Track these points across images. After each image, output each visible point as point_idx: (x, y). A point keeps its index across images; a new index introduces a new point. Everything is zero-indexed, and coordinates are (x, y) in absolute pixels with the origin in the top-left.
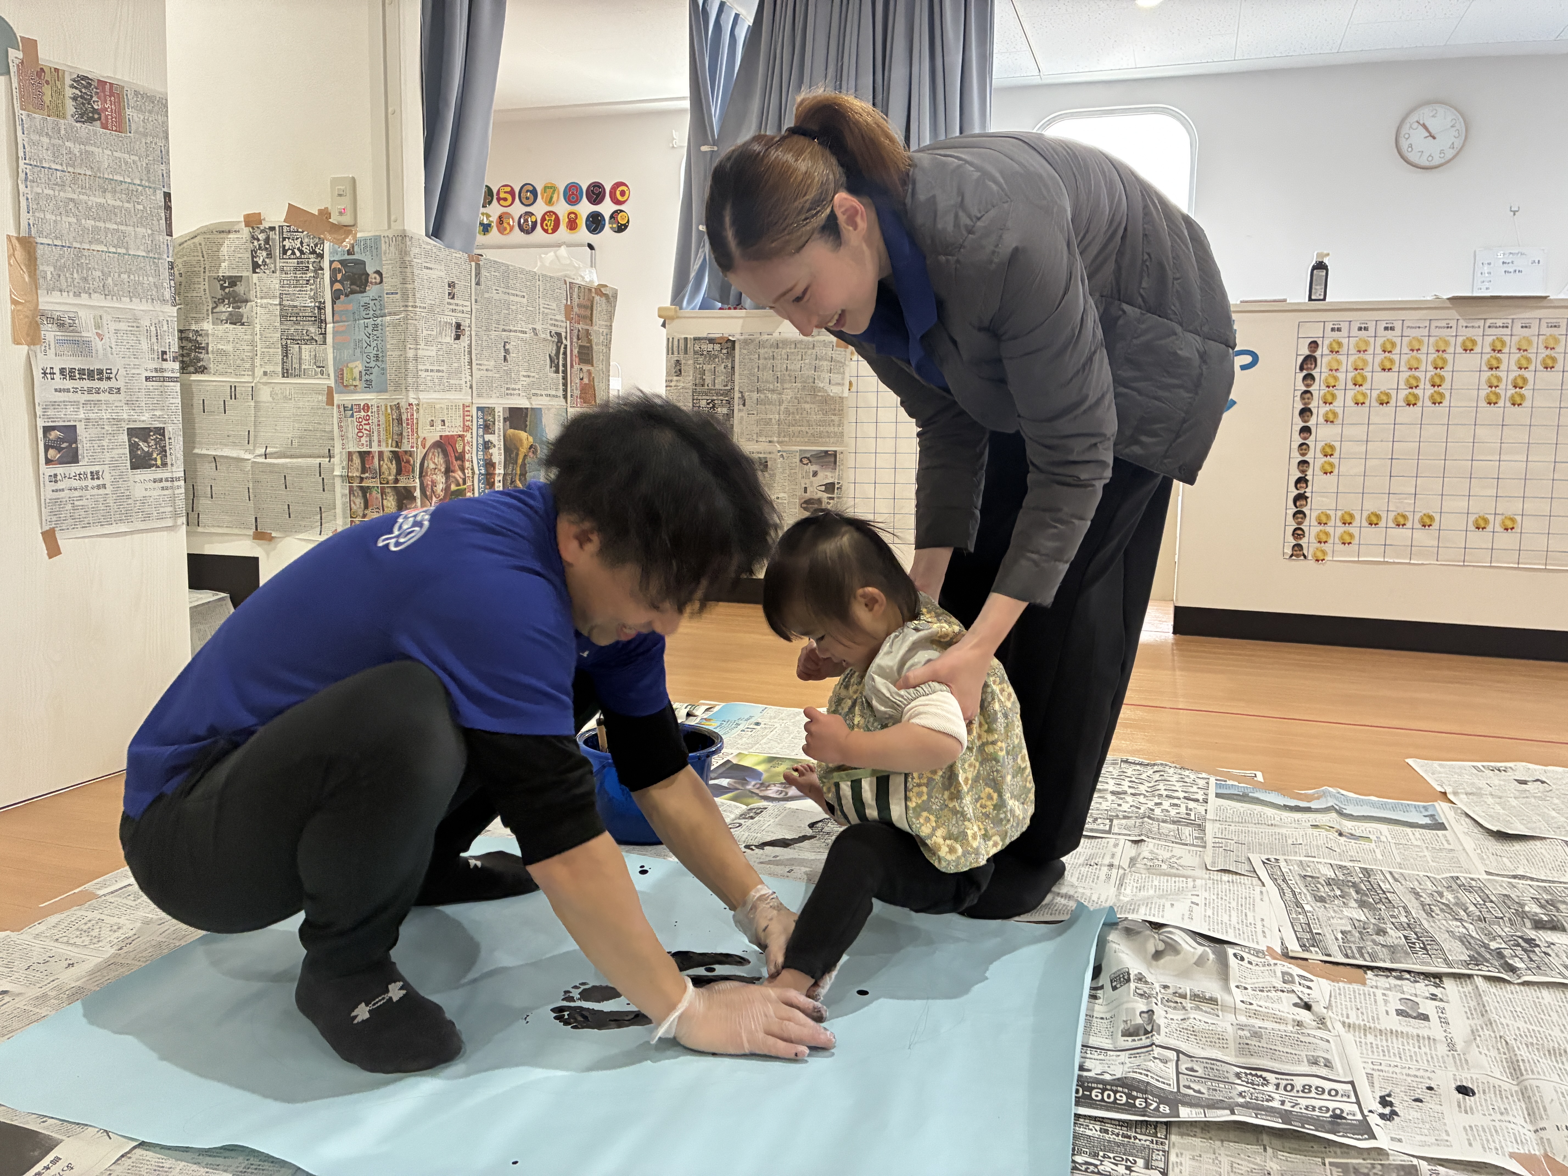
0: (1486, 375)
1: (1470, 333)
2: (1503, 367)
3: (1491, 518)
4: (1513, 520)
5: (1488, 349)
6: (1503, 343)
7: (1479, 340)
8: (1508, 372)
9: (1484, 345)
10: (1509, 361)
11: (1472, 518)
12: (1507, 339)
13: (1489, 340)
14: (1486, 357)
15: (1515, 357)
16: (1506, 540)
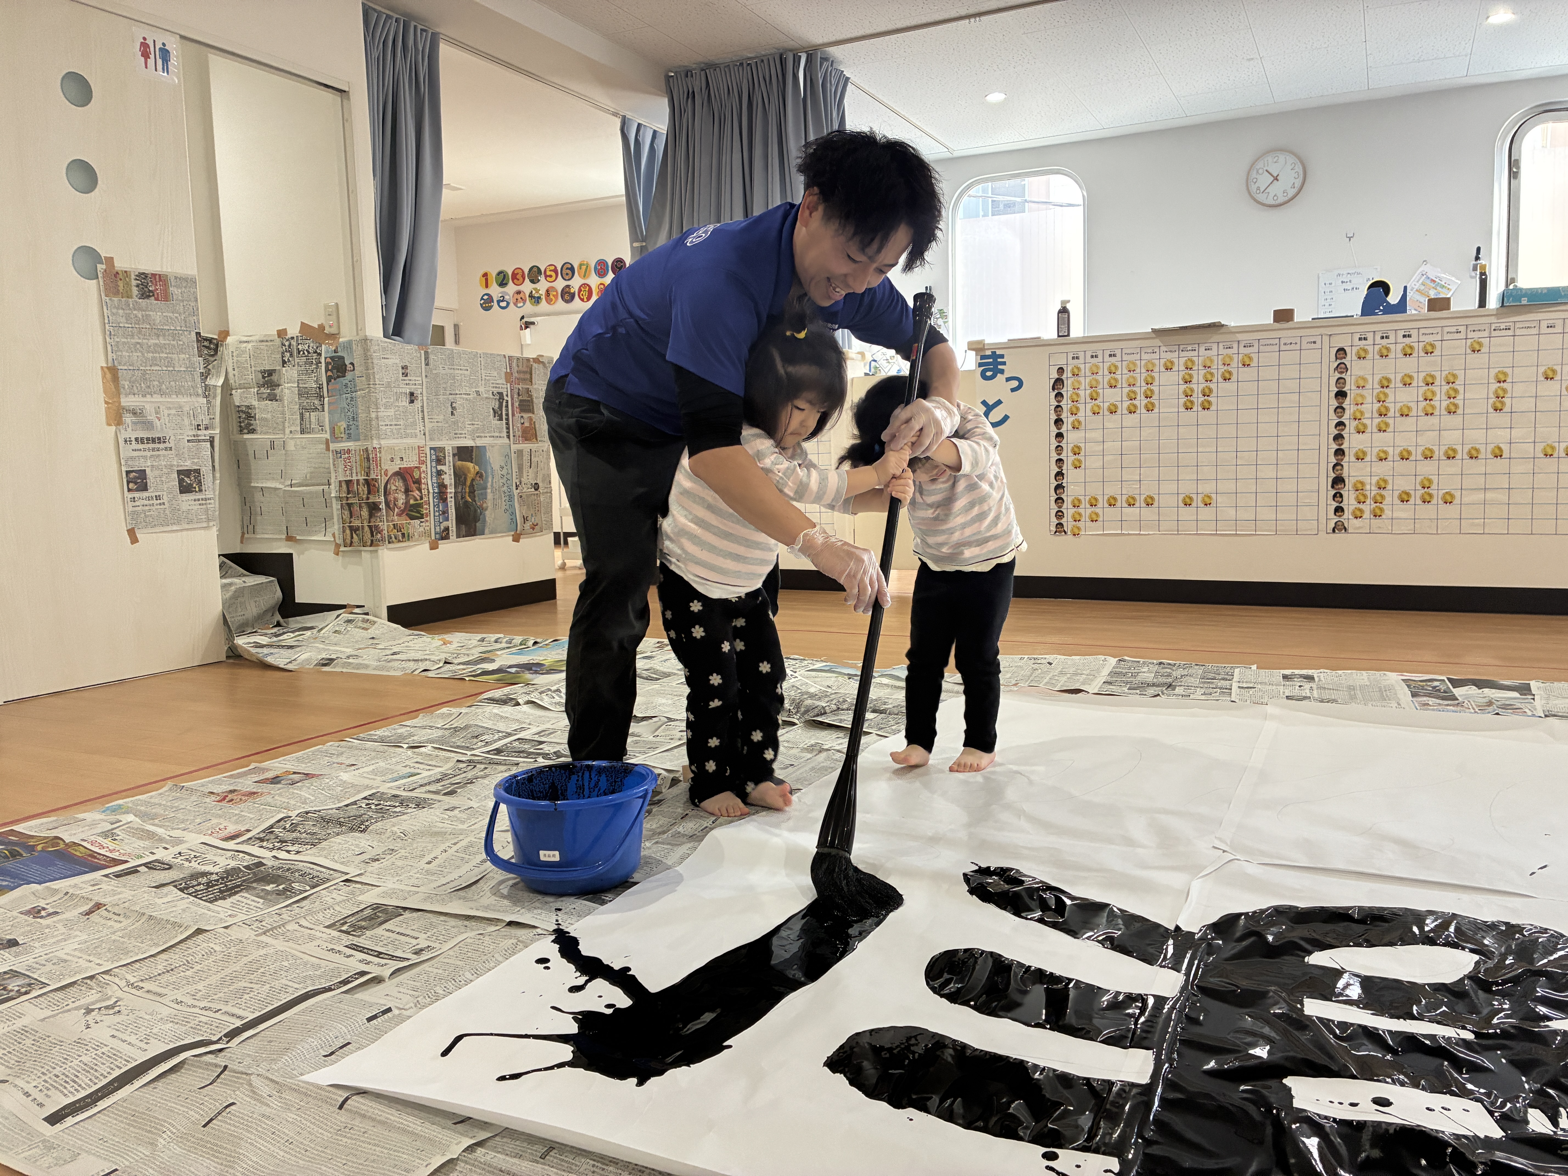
0: (1183, 387)
1: (1169, 356)
2: (1194, 380)
3: (1194, 496)
4: (1210, 497)
5: (1182, 368)
6: (1193, 362)
7: (1176, 361)
8: (1198, 386)
9: (1180, 364)
10: (1199, 375)
11: (1181, 497)
12: (1195, 359)
13: (1182, 360)
14: (1181, 374)
15: (1202, 372)
16: (1206, 513)
